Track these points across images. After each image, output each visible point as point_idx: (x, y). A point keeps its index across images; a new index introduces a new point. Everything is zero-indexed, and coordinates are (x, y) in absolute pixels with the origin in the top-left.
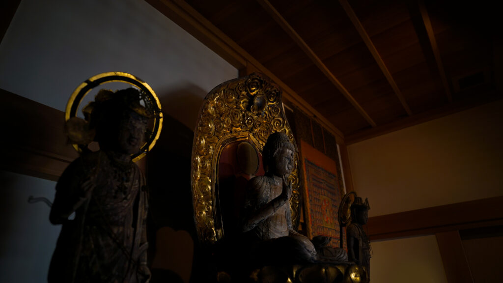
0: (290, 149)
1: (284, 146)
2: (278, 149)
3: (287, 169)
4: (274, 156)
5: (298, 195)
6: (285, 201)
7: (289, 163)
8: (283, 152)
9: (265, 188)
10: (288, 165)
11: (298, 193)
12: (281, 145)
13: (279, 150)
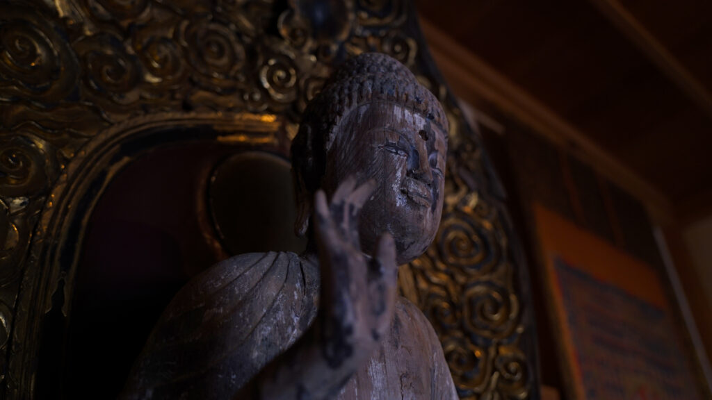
0: (415, 110)
1: (377, 94)
2: (347, 112)
3: (400, 202)
4: (329, 146)
5: (523, 367)
6: (335, 363)
7: (409, 173)
8: (374, 118)
9: (273, 310)
10: (403, 184)
11: (521, 356)
12: (360, 91)
13: (356, 114)
